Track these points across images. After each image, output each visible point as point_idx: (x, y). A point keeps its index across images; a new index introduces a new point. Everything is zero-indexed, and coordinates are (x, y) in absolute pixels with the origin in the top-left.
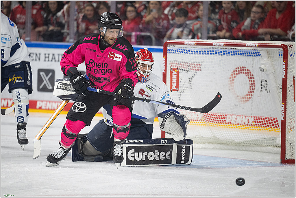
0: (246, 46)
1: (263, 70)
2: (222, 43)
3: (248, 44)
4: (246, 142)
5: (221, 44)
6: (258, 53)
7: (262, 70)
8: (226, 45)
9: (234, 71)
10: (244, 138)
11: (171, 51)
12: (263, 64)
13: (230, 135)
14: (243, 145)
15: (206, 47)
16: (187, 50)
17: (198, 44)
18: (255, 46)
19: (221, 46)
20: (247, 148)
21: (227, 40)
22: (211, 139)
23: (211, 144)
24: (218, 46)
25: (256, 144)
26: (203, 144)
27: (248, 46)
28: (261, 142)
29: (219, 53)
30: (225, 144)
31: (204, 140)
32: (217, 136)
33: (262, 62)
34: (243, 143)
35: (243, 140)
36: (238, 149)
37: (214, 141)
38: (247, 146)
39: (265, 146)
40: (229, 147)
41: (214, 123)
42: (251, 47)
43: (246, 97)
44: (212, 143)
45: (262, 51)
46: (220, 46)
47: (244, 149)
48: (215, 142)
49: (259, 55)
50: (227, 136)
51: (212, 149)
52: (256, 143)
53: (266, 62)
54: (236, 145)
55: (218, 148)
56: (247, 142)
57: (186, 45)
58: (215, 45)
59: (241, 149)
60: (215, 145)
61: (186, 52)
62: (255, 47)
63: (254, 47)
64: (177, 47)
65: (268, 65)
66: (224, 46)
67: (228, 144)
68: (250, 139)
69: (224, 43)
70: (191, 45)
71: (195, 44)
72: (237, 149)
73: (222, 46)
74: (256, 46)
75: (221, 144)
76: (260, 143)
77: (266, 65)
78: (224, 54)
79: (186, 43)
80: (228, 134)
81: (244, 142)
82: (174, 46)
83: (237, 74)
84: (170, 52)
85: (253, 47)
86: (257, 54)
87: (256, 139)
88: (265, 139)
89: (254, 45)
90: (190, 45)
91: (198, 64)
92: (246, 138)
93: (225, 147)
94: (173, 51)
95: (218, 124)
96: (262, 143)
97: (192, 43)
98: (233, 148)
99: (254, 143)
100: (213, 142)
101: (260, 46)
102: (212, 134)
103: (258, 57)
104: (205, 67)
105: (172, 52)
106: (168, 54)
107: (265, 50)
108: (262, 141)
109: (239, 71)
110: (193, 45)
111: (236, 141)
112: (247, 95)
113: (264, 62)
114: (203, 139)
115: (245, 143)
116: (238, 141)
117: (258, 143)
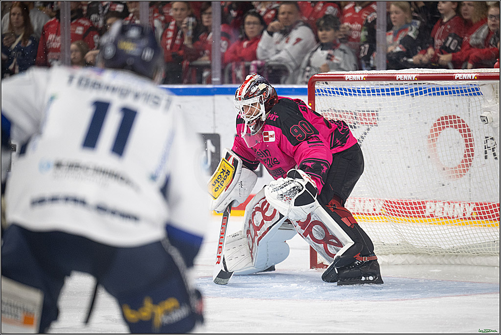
0: (456, 78)
1: (486, 120)
2: (412, 75)
3: (460, 76)
4: (460, 248)
5: (410, 76)
6: (477, 89)
7: (484, 120)
8: (420, 78)
9: (435, 125)
10: (456, 241)
11: (321, 93)
12: (486, 110)
13: (433, 237)
14: (457, 254)
15: (384, 82)
16: (350, 90)
17: (369, 79)
18: (470, 78)
19: (410, 80)
20: (463, 260)
21: (422, 69)
22: (399, 247)
23: (398, 256)
24: (406, 80)
25: (478, 252)
26: (385, 256)
27: (458, 79)
28: (487, 248)
29: (407, 92)
30: (424, 254)
31: (387, 248)
32: (410, 241)
33: (484, 106)
34: (455, 251)
35: (455, 245)
36: (447, 263)
37: (404, 249)
38: (463, 256)
39: (495, 256)
40: (431, 260)
41: (403, 218)
42: (465, 80)
43: (458, 169)
44: (401, 254)
45: (483, 87)
46: (408, 80)
47: (458, 262)
48: (406, 252)
49: (479, 94)
50: (427, 240)
51: (400, 264)
52: (479, 250)
53: (492, 105)
54: (444, 255)
55: (411, 262)
56: (464, 248)
57: (348, 80)
58: (399, 80)
59: (453, 263)
60: (407, 256)
61: (348, 92)
62: (472, 80)
63: (469, 80)
64: (332, 85)
65: (494, 111)
66: (415, 80)
67: (429, 254)
68: (468, 244)
69: (416, 75)
70: (357, 81)
71: (365, 79)
72: (446, 261)
73: (412, 80)
74: (473, 78)
75: (417, 254)
76: (486, 250)
77: (491, 111)
78: (417, 94)
79: (347, 77)
80: (429, 237)
81: (457, 249)
82: (327, 83)
83: (440, 129)
84: (320, 95)
85: (467, 80)
86: (476, 92)
87: (479, 242)
88: (494, 242)
89: (469, 76)
90: (354, 81)
91: (370, 113)
92: (460, 241)
93: (424, 259)
94: (324, 93)
95: (410, 218)
96: (490, 249)
97: (358, 77)
98: (439, 261)
99: (475, 250)
100: (402, 252)
101: (481, 78)
102: (399, 237)
103: (477, 98)
104: (384, 119)
105: (323, 95)
106: (316, 98)
107: (489, 84)
108: (489, 245)
109: (443, 123)
110: (361, 81)
111: (443, 247)
112: (459, 166)
113: (488, 106)
114: (384, 246)
115: (459, 250)
116: (448, 247)
117: (482, 250)
